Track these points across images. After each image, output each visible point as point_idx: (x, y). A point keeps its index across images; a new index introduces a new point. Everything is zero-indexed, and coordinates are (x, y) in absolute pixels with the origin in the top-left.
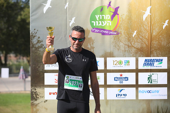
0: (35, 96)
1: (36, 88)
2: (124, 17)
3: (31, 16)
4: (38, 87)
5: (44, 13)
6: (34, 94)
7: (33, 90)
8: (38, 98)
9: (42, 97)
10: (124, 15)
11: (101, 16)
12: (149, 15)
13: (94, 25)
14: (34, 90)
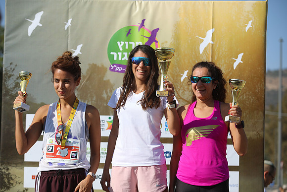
0: (6, 181)
1: (10, 168)
4: (12, 165)
6: (4, 177)
7: (3, 171)
8: (12, 184)
9: (19, 183)
11: (127, 43)
12: (209, 43)
13: (115, 59)
14: (5, 171)
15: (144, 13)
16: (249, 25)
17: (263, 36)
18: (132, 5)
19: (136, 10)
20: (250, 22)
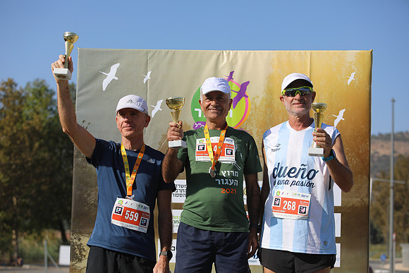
0: (78, 252)
2: (258, 102)
3: (78, 96)
4: (84, 235)
5: (104, 90)
6: (75, 249)
7: (74, 241)
8: (85, 256)
10: (258, 97)
13: (200, 116)
14: (77, 241)
15: (232, 64)
16: (352, 78)
17: (368, 89)
18: (220, 55)
19: (223, 62)
20: (353, 74)
